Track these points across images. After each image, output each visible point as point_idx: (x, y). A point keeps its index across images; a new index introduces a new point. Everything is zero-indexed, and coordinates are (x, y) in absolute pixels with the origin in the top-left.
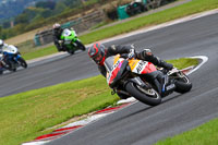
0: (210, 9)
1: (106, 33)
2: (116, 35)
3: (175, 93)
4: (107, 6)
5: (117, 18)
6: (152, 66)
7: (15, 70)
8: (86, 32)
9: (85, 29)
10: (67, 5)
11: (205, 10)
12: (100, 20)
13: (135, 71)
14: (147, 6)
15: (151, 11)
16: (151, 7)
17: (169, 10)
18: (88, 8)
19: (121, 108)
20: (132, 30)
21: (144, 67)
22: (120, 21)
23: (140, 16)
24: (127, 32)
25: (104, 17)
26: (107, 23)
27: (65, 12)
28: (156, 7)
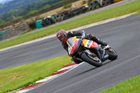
0: (95, 22)
1: (29, 37)
2: (35, 39)
3: (108, 60)
4: (29, 20)
5: (36, 28)
6: (95, 43)
8: (16, 37)
9: (15, 35)
10: (3, 19)
11: (92, 22)
12: (25, 29)
13: (86, 46)
14: (55, 20)
15: (58, 24)
16: (57, 21)
17: (69, 23)
18: (17, 21)
19: (38, 86)
20: (45, 36)
21: (91, 44)
22: (37, 30)
23: (50, 26)
24: (42, 37)
25: (27, 27)
26: (29, 31)
27: (2, 24)
28: (60, 21)
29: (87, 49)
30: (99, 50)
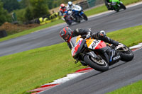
7: (79, 22)
13: (90, 47)
21: (97, 44)
29: (92, 50)
30: (107, 52)
